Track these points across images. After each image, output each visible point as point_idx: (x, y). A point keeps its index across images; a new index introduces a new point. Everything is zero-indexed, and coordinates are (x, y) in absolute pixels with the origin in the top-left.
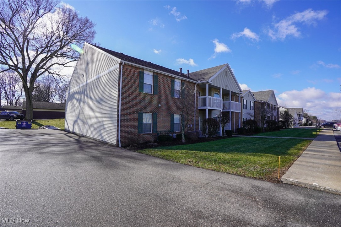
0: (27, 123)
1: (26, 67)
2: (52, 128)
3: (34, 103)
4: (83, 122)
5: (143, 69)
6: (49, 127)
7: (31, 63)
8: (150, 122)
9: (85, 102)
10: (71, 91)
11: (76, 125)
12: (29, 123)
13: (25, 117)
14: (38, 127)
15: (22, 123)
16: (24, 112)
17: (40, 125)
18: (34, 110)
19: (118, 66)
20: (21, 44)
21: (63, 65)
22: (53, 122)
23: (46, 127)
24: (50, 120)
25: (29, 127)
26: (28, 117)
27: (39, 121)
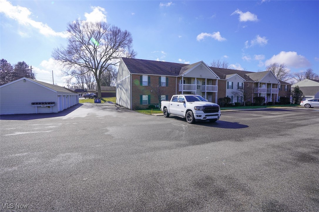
0: (99, 100)
1: (97, 67)
2: (111, 102)
3: (101, 87)
4: (122, 100)
5: (142, 75)
6: (109, 102)
7: (98, 64)
8: (147, 99)
9: (122, 90)
10: (118, 82)
11: (120, 101)
12: (100, 100)
13: (97, 96)
14: (104, 102)
15: (97, 100)
16: (97, 93)
17: (105, 101)
18: (101, 92)
19: (130, 75)
20: (93, 55)
21: (114, 65)
22: (111, 99)
23: (108, 102)
24: (110, 98)
25: (100, 102)
26: (99, 96)
27: (104, 99)
